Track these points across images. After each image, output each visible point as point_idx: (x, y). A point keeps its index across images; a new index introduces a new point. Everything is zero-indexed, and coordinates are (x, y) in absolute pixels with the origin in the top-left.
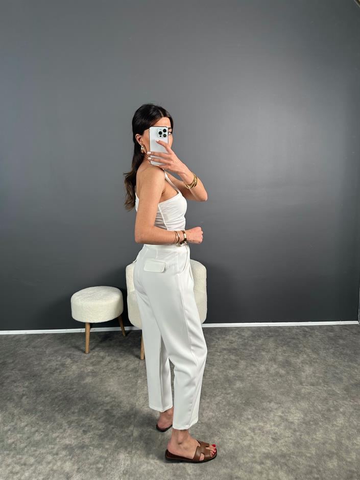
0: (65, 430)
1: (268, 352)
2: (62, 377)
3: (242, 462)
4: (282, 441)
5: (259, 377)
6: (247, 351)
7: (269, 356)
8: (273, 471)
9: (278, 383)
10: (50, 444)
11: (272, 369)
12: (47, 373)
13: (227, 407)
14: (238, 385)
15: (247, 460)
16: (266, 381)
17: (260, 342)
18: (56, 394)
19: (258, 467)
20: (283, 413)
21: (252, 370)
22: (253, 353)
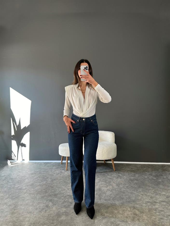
0: (67, 191)
2: (62, 176)
3: (138, 203)
4: (154, 198)
8: (151, 206)
9: (153, 182)
10: (62, 194)
12: (55, 174)
13: (131, 188)
15: (140, 203)
16: (148, 181)
17: (145, 169)
18: (61, 181)
19: (145, 205)
20: (155, 190)
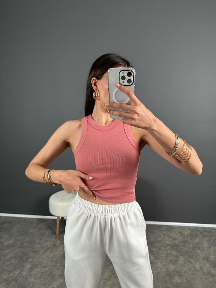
1: (203, 250)
5: (194, 275)
6: (185, 248)
7: (203, 254)
11: (205, 267)
14: (176, 280)
21: (189, 266)
22: (190, 250)
